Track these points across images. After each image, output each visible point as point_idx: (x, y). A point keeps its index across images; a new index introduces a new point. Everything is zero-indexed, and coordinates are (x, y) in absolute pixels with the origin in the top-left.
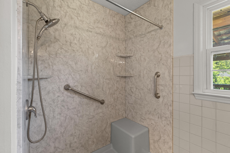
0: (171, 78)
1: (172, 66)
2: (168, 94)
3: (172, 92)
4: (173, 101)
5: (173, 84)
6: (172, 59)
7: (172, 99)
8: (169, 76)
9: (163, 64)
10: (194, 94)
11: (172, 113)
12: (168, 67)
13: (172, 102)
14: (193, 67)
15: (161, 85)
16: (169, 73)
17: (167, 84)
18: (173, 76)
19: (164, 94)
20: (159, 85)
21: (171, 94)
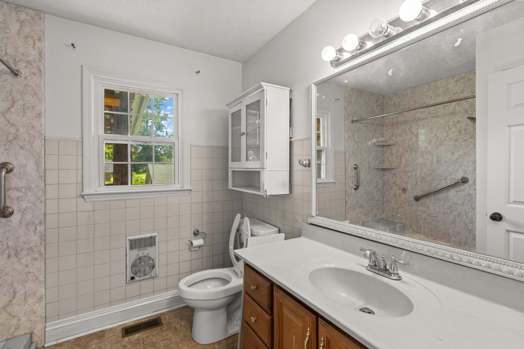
0: (42, 174)
1: (43, 153)
2: (34, 204)
3: (43, 199)
4: (45, 215)
5: (45, 185)
6: (43, 141)
7: (43, 212)
8: (38, 171)
9: (22, 148)
10: (83, 196)
11: (43, 237)
12: (35, 153)
13: (43, 217)
14: (81, 157)
15: (17, 189)
16: (37, 164)
17: (32, 185)
18: (45, 170)
19: (24, 204)
20: (9, 190)
21: (41, 202)
